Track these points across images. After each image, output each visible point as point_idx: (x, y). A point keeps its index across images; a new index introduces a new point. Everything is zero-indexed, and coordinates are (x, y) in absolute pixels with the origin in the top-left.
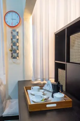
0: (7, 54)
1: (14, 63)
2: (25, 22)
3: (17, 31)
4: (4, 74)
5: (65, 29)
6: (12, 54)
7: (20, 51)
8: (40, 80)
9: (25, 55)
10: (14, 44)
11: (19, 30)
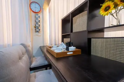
0: (32, 29)
1: (37, 35)
2: (44, 10)
3: (39, 15)
4: (30, 42)
5: (70, 15)
6: (35, 29)
7: (41, 28)
8: (53, 45)
9: (44, 31)
10: (37, 23)
11: (40, 15)
